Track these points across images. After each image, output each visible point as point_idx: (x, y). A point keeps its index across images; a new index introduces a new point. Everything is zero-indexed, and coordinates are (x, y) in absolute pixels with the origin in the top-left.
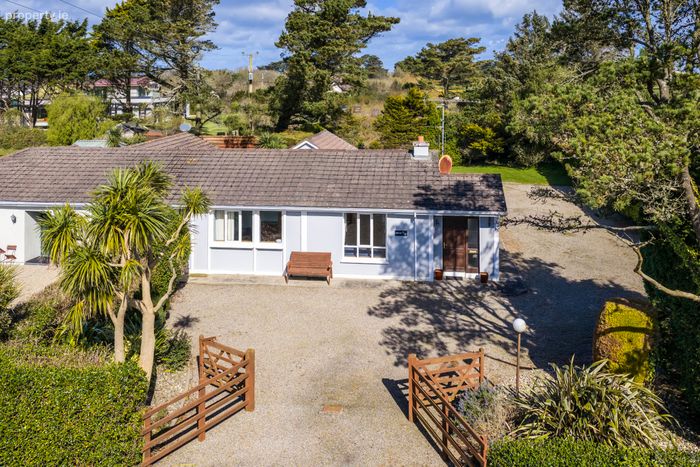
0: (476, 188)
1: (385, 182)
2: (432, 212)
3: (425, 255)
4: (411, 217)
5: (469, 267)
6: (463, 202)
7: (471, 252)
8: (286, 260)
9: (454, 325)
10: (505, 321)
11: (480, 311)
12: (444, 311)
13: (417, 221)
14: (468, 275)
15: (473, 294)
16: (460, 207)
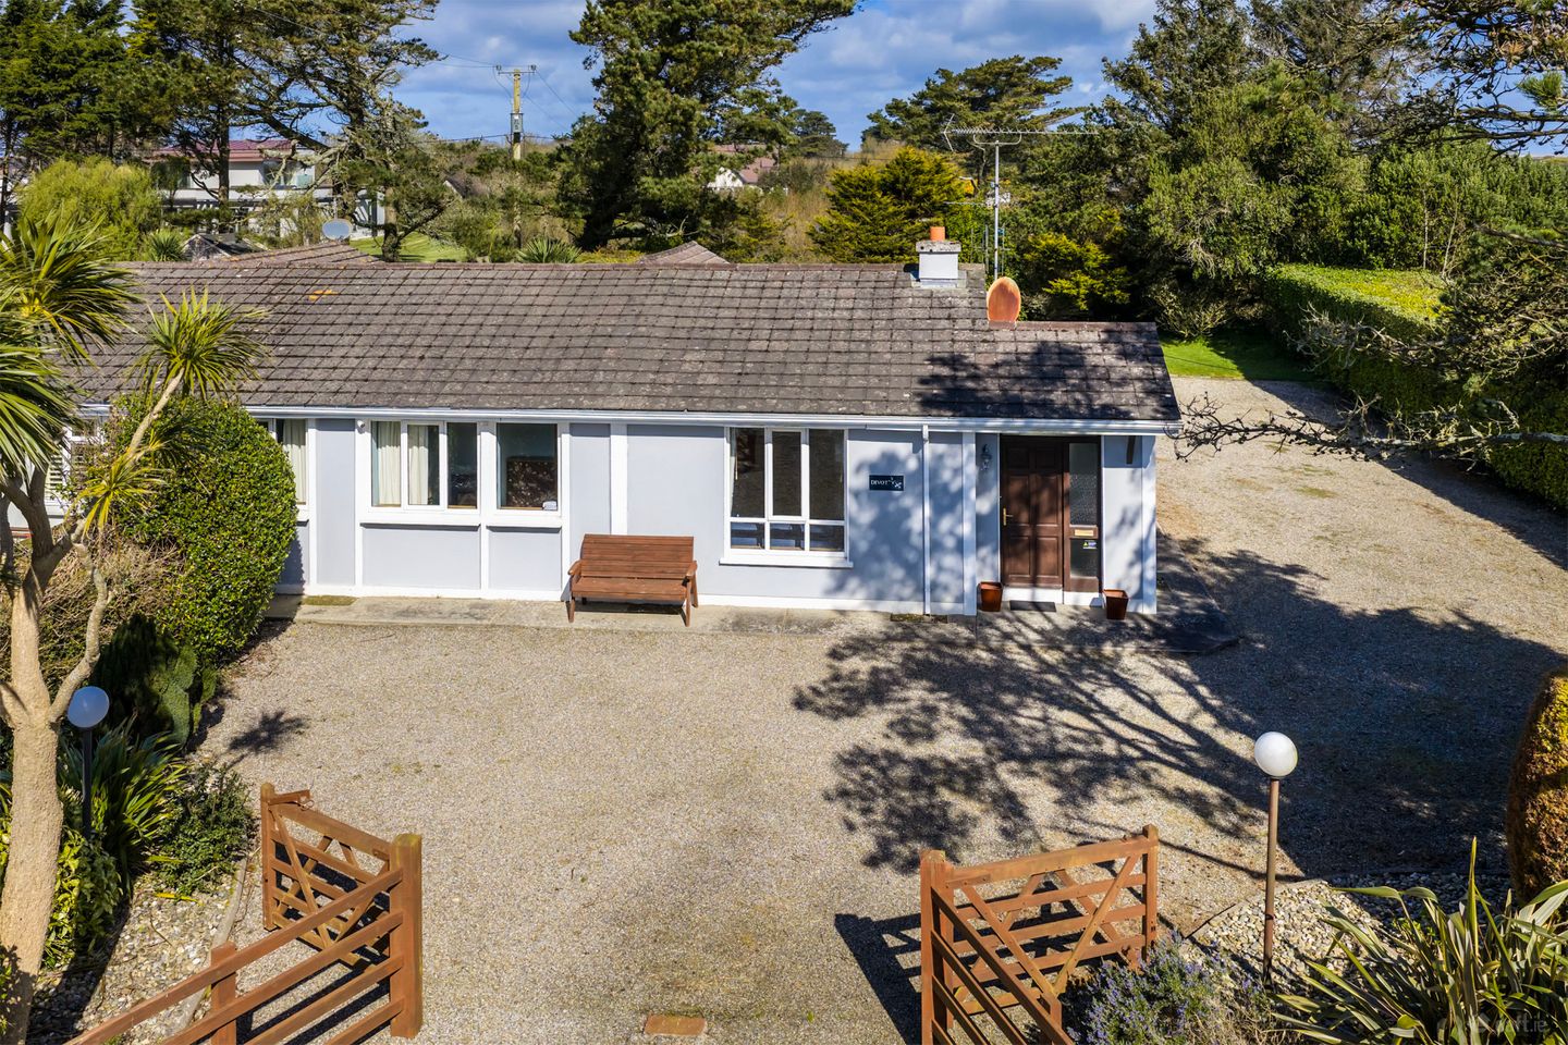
0: (1092, 360)
1: (842, 346)
2: (970, 425)
3: (950, 542)
4: (915, 438)
5: (1073, 576)
6: (1058, 396)
7: (1078, 534)
8: (570, 554)
9: (1042, 738)
10: (1187, 728)
11: (1113, 698)
12: (1009, 699)
13: (929, 449)
14: (1071, 597)
15: (1088, 650)
16: (1047, 409)
